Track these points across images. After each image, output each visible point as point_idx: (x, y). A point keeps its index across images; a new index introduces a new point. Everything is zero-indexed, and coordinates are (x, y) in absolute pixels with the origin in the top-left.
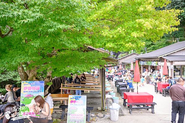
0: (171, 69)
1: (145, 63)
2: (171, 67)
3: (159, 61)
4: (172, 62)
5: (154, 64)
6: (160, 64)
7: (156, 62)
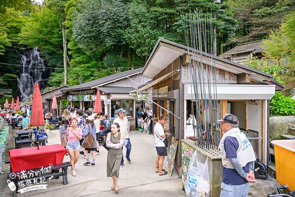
0: (108, 105)
1: (75, 98)
2: (108, 102)
3: (93, 94)
4: (108, 95)
5: (86, 98)
6: (94, 98)
7: (89, 96)
